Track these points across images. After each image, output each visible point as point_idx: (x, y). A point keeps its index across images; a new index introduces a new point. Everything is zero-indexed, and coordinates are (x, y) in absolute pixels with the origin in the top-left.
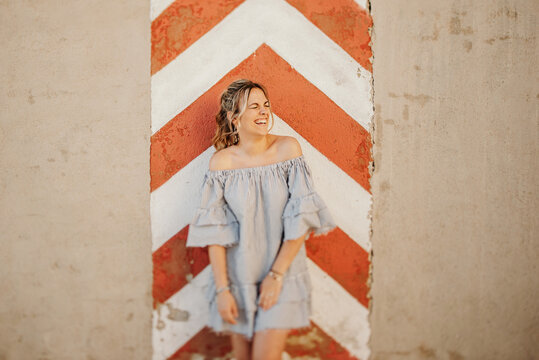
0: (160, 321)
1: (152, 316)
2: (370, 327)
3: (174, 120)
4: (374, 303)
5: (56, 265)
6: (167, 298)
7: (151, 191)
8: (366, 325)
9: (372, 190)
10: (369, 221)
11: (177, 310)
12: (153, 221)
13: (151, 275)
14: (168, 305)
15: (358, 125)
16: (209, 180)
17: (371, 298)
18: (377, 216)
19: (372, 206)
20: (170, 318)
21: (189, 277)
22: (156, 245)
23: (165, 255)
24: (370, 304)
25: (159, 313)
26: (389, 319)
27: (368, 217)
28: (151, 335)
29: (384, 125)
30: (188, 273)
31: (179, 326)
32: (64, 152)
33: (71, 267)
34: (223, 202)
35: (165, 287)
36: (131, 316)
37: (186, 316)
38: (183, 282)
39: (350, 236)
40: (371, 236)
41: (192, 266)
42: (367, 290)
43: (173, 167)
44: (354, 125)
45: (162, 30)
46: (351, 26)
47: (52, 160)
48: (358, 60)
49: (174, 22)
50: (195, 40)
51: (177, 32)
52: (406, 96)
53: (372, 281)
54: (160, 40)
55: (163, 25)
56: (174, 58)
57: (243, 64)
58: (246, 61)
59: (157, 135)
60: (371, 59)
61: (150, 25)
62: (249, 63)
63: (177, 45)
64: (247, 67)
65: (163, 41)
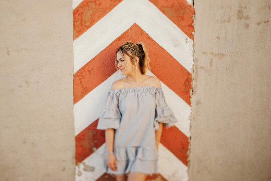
0: (79, 172)
1: (75, 169)
2: (189, 176)
3: (86, 65)
4: (191, 164)
5: (24, 142)
6: (83, 160)
7: (74, 104)
8: (186, 175)
9: (191, 105)
10: (190, 121)
11: (88, 166)
12: (75, 120)
13: (74, 148)
14: (84, 164)
15: (185, 70)
16: (111, 94)
17: (189, 161)
18: (194, 118)
19: (191, 113)
20: (85, 170)
21: (94, 149)
22: (77, 133)
23: (82, 137)
24: (188, 164)
25: (79, 168)
26: (198, 172)
27: (189, 119)
28: (74, 178)
29: (199, 69)
30: (93, 147)
31: (89, 174)
32: (27, 82)
33: (32, 143)
34: (117, 107)
35: (82, 154)
36: (64, 169)
37: (93, 169)
38: (91, 152)
39: (179, 129)
40: (190, 129)
41: (96, 143)
42: (187, 157)
43: (85, 91)
44: (183, 69)
45: (79, 15)
46: (183, 14)
47: (21, 86)
48: (186, 33)
49: (86, 10)
50: (97, 21)
51: (87, 15)
52: (211, 53)
53: (190, 152)
54: (78, 21)
55: (79, 12)
56: (86, 31)
57: (123, 35)
58: (125, 33)
59: (77, 73)
60: (193, 33)
61: (72, 12)
62: (127, 34)
63: (88, 24)
64: (126, 36)
65: (79, 21)
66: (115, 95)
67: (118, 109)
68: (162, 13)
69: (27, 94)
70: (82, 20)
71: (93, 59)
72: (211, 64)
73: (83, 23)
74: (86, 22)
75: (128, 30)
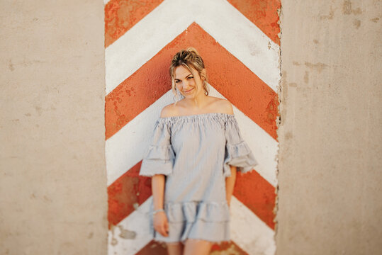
0: (113, 239)
1: (108, 235)
2: (276, 244)
3: (123, 83)
4: (279, 226)
5: (34, 195)
6: (119, 221)
7: (106, 139)
8: (272, 243)
9: (278, 139)
10: (276, 163)
11: (126, 231)
12: (107, 162)
13: (107, 204)
14: (120, 227)
15: (268, 87)
16: (160, 125)
17: (277, 222)
18: (282, 159)
19: (278, 151)
20: (122, 236)
21: (136, 205)
22: (110, 182)
23: (117, 188)
24: (275, 227)
25: (113, 233)
27: (275, 160)
28: (107, 249)
29: (289, 87)
30: (135, 202)
31: (128, 242)
32: (38, 109)
33: (45, 197)
34: (169, 142)
35: (117, 214)
36: (91, 235)
37: (133, 235)
38: (131, 209)
39: (261, 175)
40: (277, 175)
41: (138, 197)
42: (273, 216)
43: (123, 120)
44: (264, 87)
45: (113, 11)
46: (264, 8)
47: (29, 115)
48: (269, 35)
49: (123, 5)
50: (140, 20)
51: (125, 12)
52: (307, 64)
53: (278, 209)
54: (112, 20)
55: (113, 8)
56: (123, 34)
57: (177, 39)
58: (180, 36)
59: (110, 95)
60: (279, 35)
61: (104, 8)
62: (182, 38)
63: (126, 24)
64: (181, 41)
65: (114, 21)
66: (165, 126)
67: (170, 146)
68: (233, 7)
69: (38, 126)
70: (117, 19)
71: (133, 75)
72: (306, 79)
73: (120, 22)
74: (123, 22)
75: (184, 33)
